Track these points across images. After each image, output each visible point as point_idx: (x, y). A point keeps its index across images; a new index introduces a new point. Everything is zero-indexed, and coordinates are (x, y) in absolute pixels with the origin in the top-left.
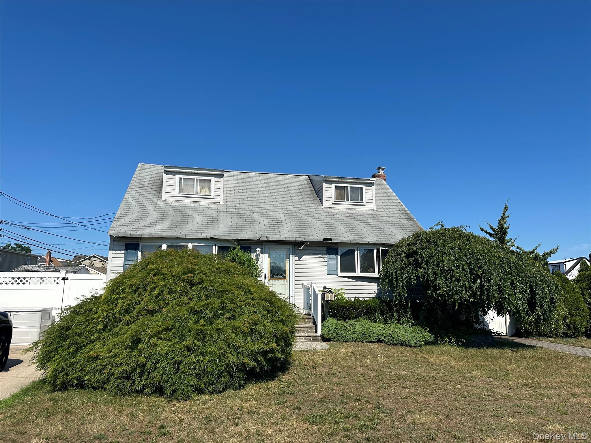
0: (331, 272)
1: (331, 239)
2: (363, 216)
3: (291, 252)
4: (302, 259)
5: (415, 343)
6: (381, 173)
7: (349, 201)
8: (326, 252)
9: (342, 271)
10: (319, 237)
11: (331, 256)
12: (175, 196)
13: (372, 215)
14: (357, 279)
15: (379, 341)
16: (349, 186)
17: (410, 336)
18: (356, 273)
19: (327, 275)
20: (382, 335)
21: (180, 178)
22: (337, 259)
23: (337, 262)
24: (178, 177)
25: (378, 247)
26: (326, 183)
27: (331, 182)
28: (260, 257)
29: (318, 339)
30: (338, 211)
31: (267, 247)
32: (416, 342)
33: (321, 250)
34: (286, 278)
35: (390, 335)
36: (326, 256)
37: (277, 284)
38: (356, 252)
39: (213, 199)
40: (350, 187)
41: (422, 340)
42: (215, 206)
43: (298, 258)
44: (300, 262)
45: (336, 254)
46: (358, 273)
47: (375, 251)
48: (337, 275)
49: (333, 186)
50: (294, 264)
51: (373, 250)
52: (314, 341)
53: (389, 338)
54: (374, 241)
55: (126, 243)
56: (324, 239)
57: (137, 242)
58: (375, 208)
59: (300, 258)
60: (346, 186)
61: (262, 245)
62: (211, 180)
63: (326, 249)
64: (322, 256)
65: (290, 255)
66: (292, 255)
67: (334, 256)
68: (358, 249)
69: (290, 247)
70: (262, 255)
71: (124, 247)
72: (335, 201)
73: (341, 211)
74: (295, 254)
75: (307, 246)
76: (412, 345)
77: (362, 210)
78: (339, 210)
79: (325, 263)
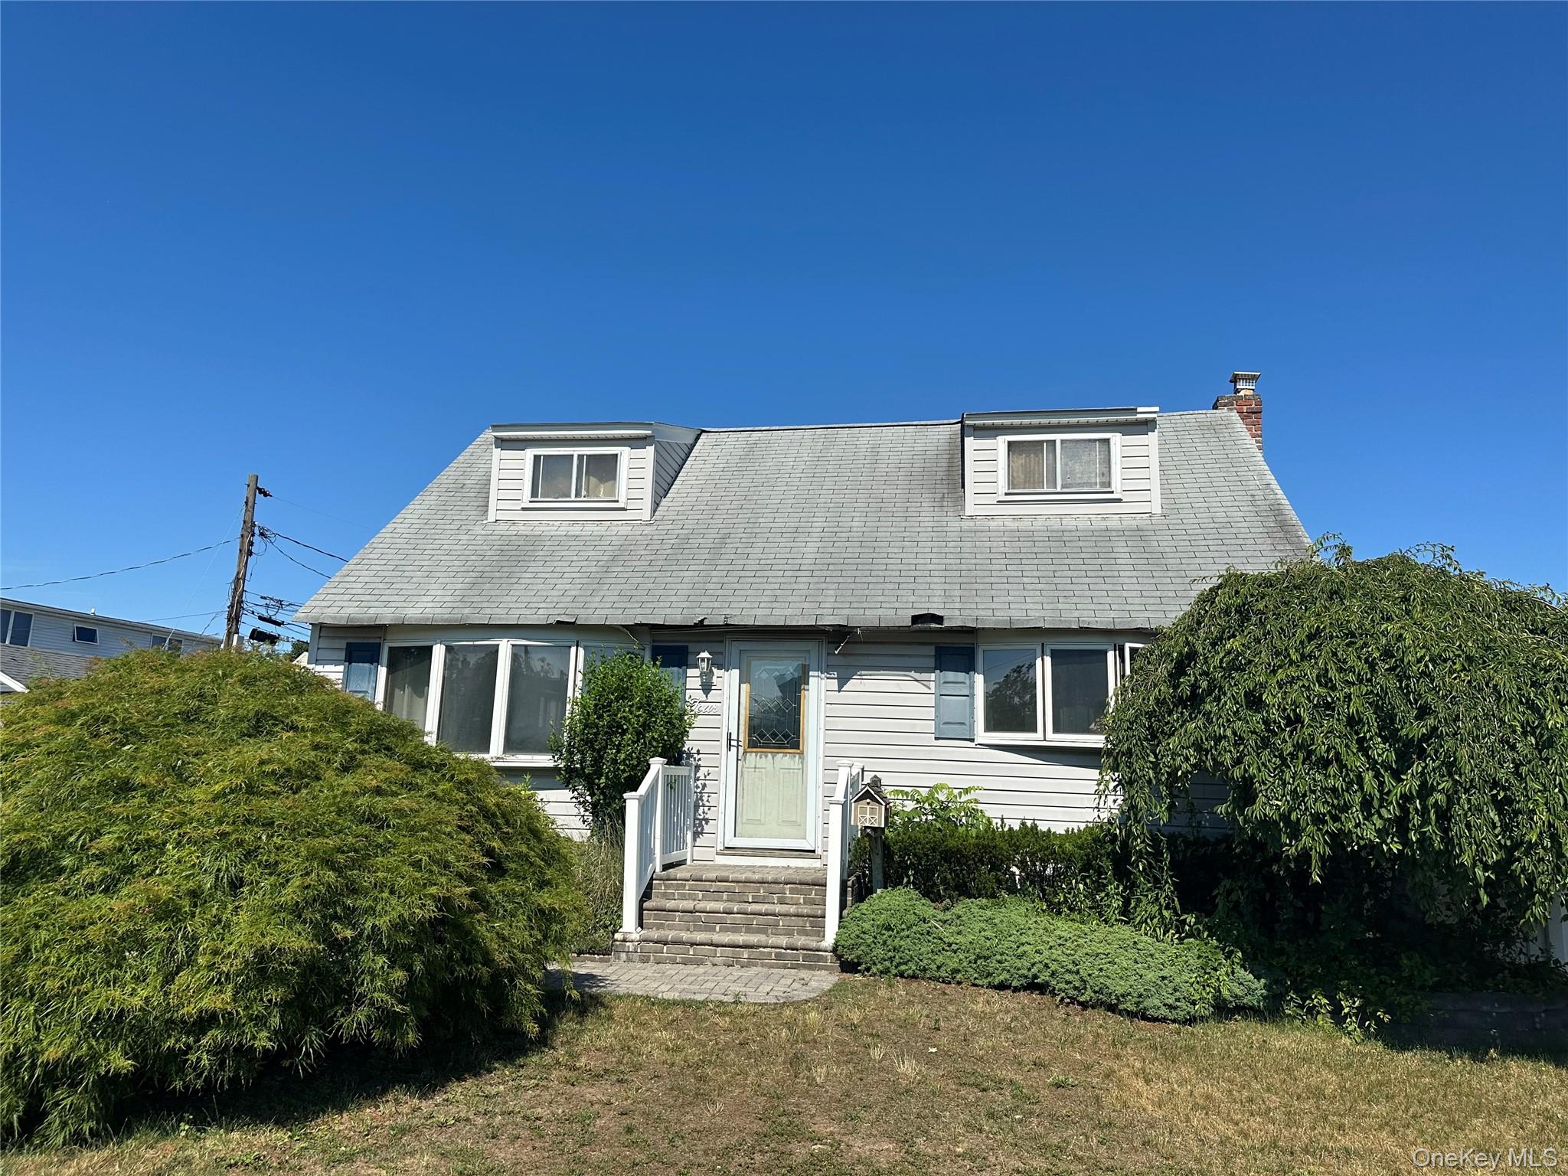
0: (949, 730)
1: (939, 619)
2: (1103, 536)
3: (814, 663)
4: (851, 685)
5: (1171, 1007)
6: (1242, 393)
7: (1059, 490)
8: (931, 662)
9: (992, 726)
10: (896, 612)
11: (951, 676)
12: (523, 509)
13: (1138, 535)
14: (1044, 756)
15: (1034, 986)
16: (1058, 437)
17: (1150, 976)
18: (1039, 735)
19: (936, 739)
20: (1046, 966)
21: (535, 456)
22: (972, 687)
23: (971, 696)
24: (530, 453)
25: (1119, 642)
26: (976, 437)
27: (994, 432)
28: (714, 679)
29: (825, 959)
30: (1014, 525)
31: (734, 648)
32: (1171, 1001)
33: (910, 656)
34: (799, 749)
35: (1075, 969)
36: (933, 676)
37: (770, 767)
38: (1039, 661)
39: (623, 509)
40: (1062, 441)
41: (1197, 997)
42: (625, 530)
43: (836, 681)
44: (842, 697)
45: (969, 668)
46: (1046, 734)
47: (1111, 655)
48: (972, 740)
49: (1002, 442)
50: (823, 704)
51: (1105, 653)
52: (810, 968)
53: (1068, 977)
54: (1102, 619)
55: (348, 644)
56: (916, 619)
57: (378, 641)
58: (1157, 510)
59: (842, 681)
60: (1047, 441)
61: (722, 642)
62: (617, 455)
63: (933, 653)
64: (917, 676)
65: (811, 673)
66: (816, 673)
67: (961, 676)
68: (1048, 650)
69: (812, 646)
70: (721, 672)
71: (342, 655)
72: (1006, 494)
73: (1024, 525)
74: (826, 669)
75: (856, 643)
76: (1151, 1012)
77: (1104, 519)
78: (1017, 524)
79: (931, 700)
